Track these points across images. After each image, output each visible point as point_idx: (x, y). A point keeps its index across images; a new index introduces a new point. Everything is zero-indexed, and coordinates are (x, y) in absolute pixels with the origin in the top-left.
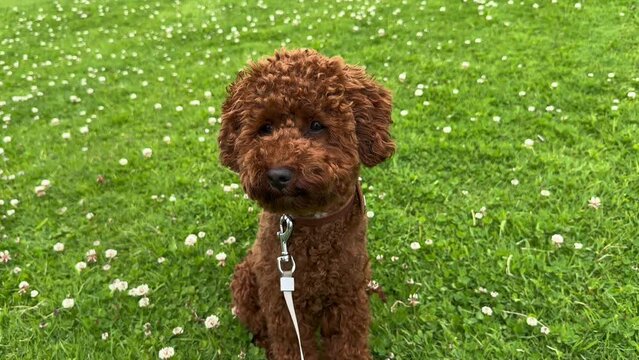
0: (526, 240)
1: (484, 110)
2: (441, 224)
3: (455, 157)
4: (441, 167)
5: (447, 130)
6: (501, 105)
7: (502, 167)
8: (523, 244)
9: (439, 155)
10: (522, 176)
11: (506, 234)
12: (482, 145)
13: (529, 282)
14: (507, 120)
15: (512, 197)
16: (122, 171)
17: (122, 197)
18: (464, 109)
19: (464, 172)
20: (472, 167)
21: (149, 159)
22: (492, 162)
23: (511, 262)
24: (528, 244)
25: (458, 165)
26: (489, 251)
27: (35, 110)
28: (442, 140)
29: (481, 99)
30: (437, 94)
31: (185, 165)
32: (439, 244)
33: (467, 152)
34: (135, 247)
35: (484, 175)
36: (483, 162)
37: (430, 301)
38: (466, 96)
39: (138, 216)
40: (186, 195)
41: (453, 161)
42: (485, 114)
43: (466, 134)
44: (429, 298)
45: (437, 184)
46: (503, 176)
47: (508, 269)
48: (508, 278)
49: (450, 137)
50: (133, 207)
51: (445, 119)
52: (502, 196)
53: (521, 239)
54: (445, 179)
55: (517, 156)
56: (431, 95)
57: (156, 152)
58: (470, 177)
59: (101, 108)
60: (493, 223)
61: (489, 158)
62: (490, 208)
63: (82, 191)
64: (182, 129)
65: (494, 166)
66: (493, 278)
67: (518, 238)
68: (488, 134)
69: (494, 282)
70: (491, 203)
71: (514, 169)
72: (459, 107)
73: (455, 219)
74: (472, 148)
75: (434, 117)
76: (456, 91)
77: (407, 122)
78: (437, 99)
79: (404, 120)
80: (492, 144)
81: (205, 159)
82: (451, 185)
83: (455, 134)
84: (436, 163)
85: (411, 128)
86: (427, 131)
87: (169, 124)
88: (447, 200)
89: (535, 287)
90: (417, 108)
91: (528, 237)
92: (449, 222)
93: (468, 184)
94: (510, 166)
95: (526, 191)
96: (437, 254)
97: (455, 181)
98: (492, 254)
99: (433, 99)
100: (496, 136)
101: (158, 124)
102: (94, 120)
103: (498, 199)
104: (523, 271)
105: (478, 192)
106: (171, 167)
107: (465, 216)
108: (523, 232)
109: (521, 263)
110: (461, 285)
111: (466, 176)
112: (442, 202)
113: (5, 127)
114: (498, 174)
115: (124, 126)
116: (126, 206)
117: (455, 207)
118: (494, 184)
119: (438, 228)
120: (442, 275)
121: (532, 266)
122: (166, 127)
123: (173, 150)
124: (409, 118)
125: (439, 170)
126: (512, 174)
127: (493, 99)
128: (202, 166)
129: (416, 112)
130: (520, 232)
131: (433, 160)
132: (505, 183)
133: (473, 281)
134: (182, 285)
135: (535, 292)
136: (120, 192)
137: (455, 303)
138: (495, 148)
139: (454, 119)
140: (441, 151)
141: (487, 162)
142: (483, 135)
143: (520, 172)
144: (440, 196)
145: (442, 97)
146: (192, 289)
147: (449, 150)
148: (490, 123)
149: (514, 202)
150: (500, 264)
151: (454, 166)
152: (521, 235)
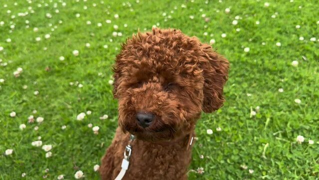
0: (280, 132)
1: (272, 36)
2: (231, 115)
3: (248, 68)
4: (239, 74)
5: (247, 50)
6: (284, 33)
7: (276, 77)
8: (277, 135)
9: (240, 66)
10: (287, 85)
11: (269, 127)
12: (267, 62)
13: (276, 164)
14: (286, 44)
15: (278, 99)
16: (61, 64)
17: (57, 80)
18: (261, 35)
19: (252, 79)
20: (258, 76)
21: (77, 57)
22: (271, 74)
23: (267, 148)
24: (280, 136)
25: (250, 74)
26: (255, 138)
27: (27, 22)
28: (243, 55)
29: (272, 28)
30: (246, 24)
31: (95, 62)
32: (226, 130)
33: (257, 65)
34: (56, 114)
35: (264, 82)
36: (265, 73)
37: (212, 169)
38: (264, 26)
39: (63, 94)
40: (91, 82)
41: (247, 71)
42: (273, 40)
43: (258, 52)
44: (212, 168)
45: (234, 87)
46: (275, 84)
47: (264, 153)
48: (262, 159)
49: (248, 55)
50: (61, 87)
51: (247, 40)
52: (272, 98)
53: (277, 131)
54: (239, 83)
55: (287, 71)
56: (242, 24)
57: (82, 52)
58: (255, 82)
59: (61, 22)
60: (262, 118)
61: (269, 70)
62: (262, 106)
63: (39, 75)
64: (99, 38)
65: (271, 77)
66: (254, 158)
67: (275, 130)
68: (272, 53)
69: (253, 161)
70: (264, 103)
71: (282, 80)
72: (257, 34)
73: (240, 113)
74: (260, 62)
75: (242, 39)
76: (257, 23)
77: (225, 41)
78: (246, 27)
79: (223, 40)
80: (273, 61)
81: (106, 59)
82: (242, 87)
83: (251, 52)
84: (236, 72)
85: (226, 45)
86: (236, 49)
87: (93, 34)
88: (238, 98)
89: (278, 168)
90: (233, 32)
91: (281, 130)
92: (235, 115)
93: (253, 87)
94: (281, 77)
95: (287, 96)
96: (223, 137)
97: (245, 85)
98: (257, 140)
99: (243, 27)
100: (277, 55)
101: (88, 34)
102: (56, 30)
103: (269, 100)
104: (273, 155)
105: (258, 93)
106: (88, 62)
107: (246, 111)
108: (279, 127)
109: (273, 150)
110: (233, 161)
111: (253, 82)
112: (234, 99)
113: (11, 31)
114: (273, 82)
115: (70, 34)
116: (58, 86)
117: (242, 103)
118: (269, 89)
119: (228, 118)
120: (223, 152)
121: (280, 151)
122: (91, 36)
123: (91, 51)
124: (227, 39)
125: (237, 77)
126: (281, 84)
127: (280, 29)
128: (104, 63)
129: (231, 35)
130: (276, 126)
131: (235, 69)
132: (275, 89)
133: (241, 158)
134: (74, 143)
135: (278, 171)
136: (57, 77)
137: (227, 172)
138: (274, 63)
139: (254, 41)
140: (240, 64)
141: (268, 74)
142: (269, 54)
143: (287, 82)
144: (234, 95)
145: (249, 25)
146: (78, 146)
147: (246, 63)
148: (274, 46)
149: (278, 103)
150: (260, 148)
151: (247, 74)
152: (278, 128)
